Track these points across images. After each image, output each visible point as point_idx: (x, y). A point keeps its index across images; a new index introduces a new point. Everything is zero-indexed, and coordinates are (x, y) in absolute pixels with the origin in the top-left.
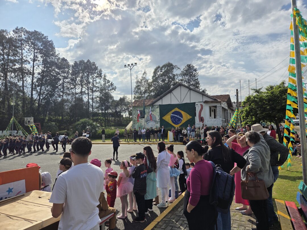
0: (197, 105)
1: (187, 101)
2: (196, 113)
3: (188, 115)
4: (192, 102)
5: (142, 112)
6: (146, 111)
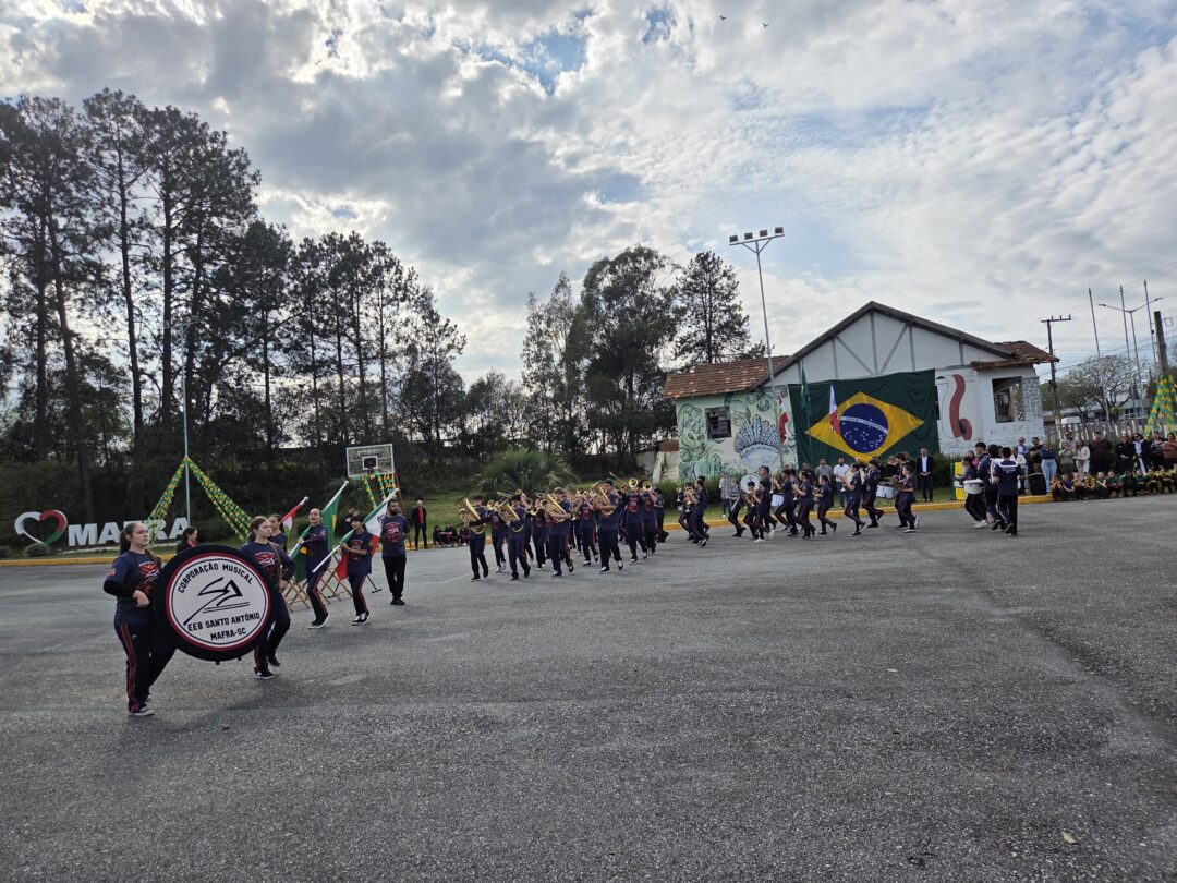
0: (941, 378)
1: (901, 365)
2: (938, 407)
3: (909, 415)
4: (920, 368)
5: (716, 415)
6: (737, 409)
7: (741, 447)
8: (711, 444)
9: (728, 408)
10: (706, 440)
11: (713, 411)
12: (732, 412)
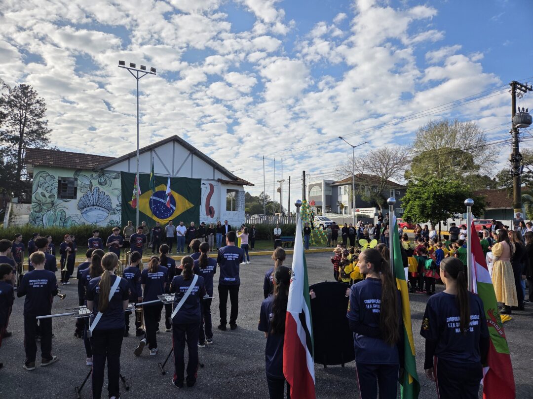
0: (204, 184)
1: (185, 173)
2: (201, 198)
4: (195, 177)
5: (67, 182)
6: (83, 181)
7: (83, 207)
8: (60, 202)
9: (76, 179)
10: (56, 199)
11: (64, 179)
12: (79, 182)
